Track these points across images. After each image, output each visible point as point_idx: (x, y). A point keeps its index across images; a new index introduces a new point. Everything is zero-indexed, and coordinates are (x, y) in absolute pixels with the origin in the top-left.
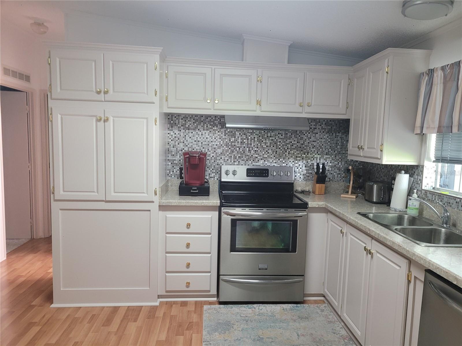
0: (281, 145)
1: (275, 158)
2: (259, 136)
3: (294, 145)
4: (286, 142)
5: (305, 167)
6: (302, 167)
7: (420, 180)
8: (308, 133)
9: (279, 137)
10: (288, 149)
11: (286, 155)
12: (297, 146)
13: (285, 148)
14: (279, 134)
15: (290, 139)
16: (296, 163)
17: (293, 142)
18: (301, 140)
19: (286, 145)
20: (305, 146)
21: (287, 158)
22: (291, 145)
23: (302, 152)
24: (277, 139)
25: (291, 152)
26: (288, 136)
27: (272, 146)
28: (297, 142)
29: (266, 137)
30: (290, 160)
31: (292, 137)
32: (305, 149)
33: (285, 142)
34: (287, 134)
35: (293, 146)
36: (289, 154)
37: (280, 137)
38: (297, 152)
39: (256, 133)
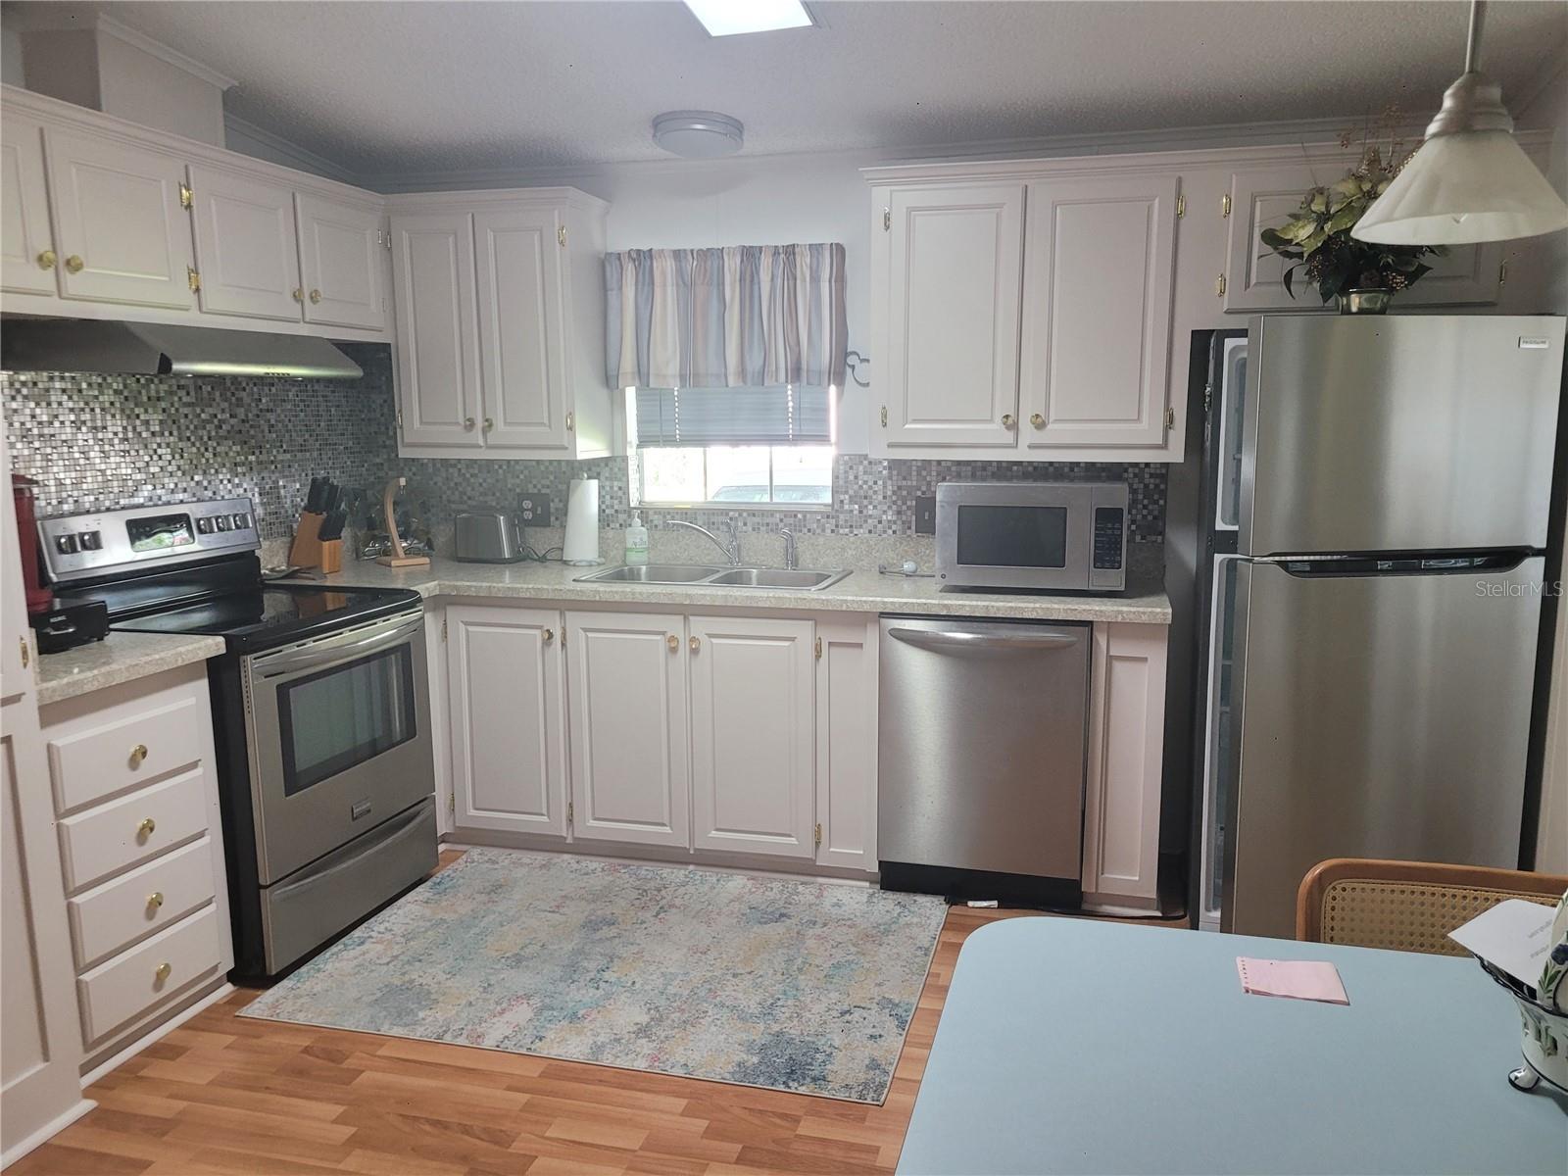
0: (192, 427)
1: (179, 473)
2: (126, 398)
3: (224, 427)
4: (203, 416)
5: (260, 494)
6: (253, 495)
7: (620, 488)
8: (251, 385)
9: (180, 399)
10: (209, 439)
11: (207, 460)
12: (232, 426)
13: (201, 438)
14: (179, 387)
15: (211, 406)
16: (238, 486)
17: (219, 416)
18: (238, 406)
19: (204, 428)
20: (251, 426)
21: (213, 471)
22: (216, 426)
23: (246, 447)
24: (176, 405)
25: (218, 449)
26: (205, 395)
27: (167, 433)
28: (231, 416)
29: (145, 399)
30: (221, 477)
31: (214, 400)
32: (253, 437)
33: (199, 415)
34: (201, 387)
35: (221, 427)
36: (215, 455)
37: (185, 399)
38: (234, 448)
39: (115, 386)
